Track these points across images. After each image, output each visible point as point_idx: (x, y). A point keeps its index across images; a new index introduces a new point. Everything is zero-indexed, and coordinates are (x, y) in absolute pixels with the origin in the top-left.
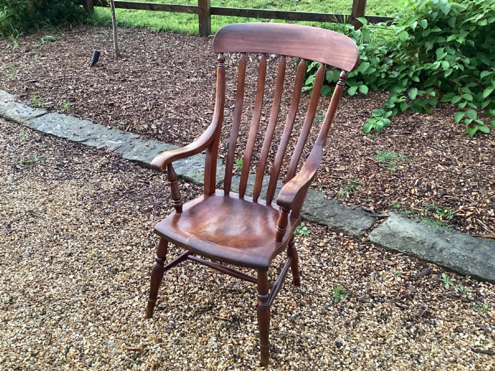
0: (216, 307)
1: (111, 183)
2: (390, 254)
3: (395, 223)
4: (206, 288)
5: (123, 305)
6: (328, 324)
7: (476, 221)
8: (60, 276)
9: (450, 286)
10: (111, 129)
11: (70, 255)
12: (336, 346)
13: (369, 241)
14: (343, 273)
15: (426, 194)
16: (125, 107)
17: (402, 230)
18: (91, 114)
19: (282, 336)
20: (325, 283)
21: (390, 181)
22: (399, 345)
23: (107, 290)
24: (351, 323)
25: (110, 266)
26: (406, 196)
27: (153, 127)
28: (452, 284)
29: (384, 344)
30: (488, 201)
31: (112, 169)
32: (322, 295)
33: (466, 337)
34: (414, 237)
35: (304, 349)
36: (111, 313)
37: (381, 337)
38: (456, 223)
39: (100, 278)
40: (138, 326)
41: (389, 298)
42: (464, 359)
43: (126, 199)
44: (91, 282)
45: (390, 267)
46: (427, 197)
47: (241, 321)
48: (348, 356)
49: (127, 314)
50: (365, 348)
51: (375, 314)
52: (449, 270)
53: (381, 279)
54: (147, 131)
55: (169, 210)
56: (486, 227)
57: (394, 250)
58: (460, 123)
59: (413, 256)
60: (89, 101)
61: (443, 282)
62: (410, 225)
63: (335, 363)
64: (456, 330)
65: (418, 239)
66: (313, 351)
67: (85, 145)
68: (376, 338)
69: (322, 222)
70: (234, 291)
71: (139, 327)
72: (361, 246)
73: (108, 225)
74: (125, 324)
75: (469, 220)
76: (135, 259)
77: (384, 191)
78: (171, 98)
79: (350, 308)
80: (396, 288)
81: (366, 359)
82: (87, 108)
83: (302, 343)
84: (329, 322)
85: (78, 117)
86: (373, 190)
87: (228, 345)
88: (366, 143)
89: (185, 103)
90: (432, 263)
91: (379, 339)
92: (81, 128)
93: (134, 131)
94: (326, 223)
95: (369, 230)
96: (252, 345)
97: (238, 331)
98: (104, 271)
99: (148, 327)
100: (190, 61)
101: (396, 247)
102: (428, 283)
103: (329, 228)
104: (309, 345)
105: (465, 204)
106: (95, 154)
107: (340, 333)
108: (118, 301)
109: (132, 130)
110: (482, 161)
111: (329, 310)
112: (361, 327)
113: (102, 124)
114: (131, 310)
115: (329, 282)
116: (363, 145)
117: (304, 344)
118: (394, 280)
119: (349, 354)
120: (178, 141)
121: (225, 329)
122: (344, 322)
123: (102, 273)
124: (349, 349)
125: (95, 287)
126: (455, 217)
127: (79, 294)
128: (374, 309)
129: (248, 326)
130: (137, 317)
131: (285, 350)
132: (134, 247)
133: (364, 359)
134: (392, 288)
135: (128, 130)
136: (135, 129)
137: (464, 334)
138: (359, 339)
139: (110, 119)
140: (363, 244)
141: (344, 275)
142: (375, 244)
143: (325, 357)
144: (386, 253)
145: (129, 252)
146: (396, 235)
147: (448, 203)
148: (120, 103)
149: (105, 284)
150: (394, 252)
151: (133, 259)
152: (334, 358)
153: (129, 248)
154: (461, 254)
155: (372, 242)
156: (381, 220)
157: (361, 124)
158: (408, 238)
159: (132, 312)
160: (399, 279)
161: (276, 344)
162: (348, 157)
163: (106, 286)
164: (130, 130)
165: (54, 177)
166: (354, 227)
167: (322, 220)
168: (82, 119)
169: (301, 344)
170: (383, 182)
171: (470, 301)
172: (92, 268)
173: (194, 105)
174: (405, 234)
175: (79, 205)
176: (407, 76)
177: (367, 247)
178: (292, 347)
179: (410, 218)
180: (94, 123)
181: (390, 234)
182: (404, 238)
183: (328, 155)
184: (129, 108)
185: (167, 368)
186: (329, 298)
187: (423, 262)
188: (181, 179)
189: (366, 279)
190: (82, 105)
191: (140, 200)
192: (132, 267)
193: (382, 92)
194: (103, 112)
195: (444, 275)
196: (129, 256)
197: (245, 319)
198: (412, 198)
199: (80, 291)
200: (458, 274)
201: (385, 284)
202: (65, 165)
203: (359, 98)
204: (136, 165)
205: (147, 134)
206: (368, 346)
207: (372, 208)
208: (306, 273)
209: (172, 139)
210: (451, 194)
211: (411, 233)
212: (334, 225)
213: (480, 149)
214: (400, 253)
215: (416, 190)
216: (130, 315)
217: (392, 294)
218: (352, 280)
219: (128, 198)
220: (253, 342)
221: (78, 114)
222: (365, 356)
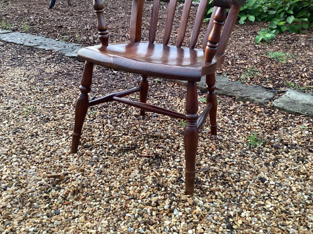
0: (139, 148)
1: (52, 69)
3: (291, 94)
4: (130, 134)
5: (49, 143)
6: (248, 163)
10: (58, 40)
11: (8, 108)
12: (260, 181)
13: (273, 106)
14: (255, 127)
16: (70, 27)
17: (301, 99)
18: (44, 33)
19: (205, 170)
20: (239, 134)
21: (283, 69)
23: (37, 132)
24: (271, 163)
25: (42, 116)
26: (298, 79)
27: (90, 38)
29: (307, 180)
31: (56, 61)
32: (239, 142)
35: (227, 183)
36: (37, 149)
37: (303, 174)
39: (31, 124)
40: (62, 158)
41: (301, 146)
43: (64, 78)
44: (22, 127)
45: (296, 124)
47: (163, 158)
48: (274, 190)
49: (52, 150)
50: (290, 183)
51: (291, 157)
53: (290, 132)
54: (85, 42)
55: (99, 85)
57: (297, 113)
60: (44, 25)
62: (306, 96)
63: (262, 195)
66: (238, 183)
67: (36, 48)
68: (299, 175)
69: (230, 94)
70: (156, 136)
71: (62, 160)
72: (267, 110)
73: (46, 92)
74: (49, 157)
76: (66, 113)
77: (279, 75)
79: (267, 152)
80: (305, 139)
81: (293, 192)
82: (42, 29)
83: (226, 177)
84: (249, 162)
85: (34, 35)
86: (270, 75)
87: (151, 176)
88: (259, 48)
89: (116, 27)
91: (301, 176)
92: (35, 40)
93: (75, 41)
94: (233, 95)
95: (272, 100)
96: (176, 176)
97: (161, 166)
98: (37, 120)
99: (72, 160)
101: (299, 110)
103: (237, 98)
104: (233, 179)
106: (44, 54)
107: (261, 171)
108: (45, 141)
109: (74, 41)
111: (247, 153)
112: (281, 166)
113: (52, 38)
114: (57, 147)
115: (242, 134)
116: (256, 49)
117: (227, 178)
118: (301, 133)
119: (274, 188)
121: (148, 164)
122: (263, 162)
123: (34, 121)
124: (274, 183)
125: (25, 130)
127: (9, 134)
128: (290, 153)
129: (171, 163)
130: (62, 152)
131: (209, 183)
132: (66, 105)
133: (291, 192)
134: (302, 139)
135: (71, 42)
136: (77, 41)
138: (281, 176)
139: (58, 35)
140: (268, 109)
141: (256, 129)
142: (279, 108)
143: (251, 190)
144: (290, 115)
145: (61, 108)
146: (296, 103)
148: (67, 25)
149: (35, 128)
150: (297, 114)
151: (64, 113)
152: (261, 190)
153: (61, 105)
155: (277, 107)
156: (280, 94)
157: (252, 38)
158: (307, 104)
159: (58, 149)
160: (307, 132)
161: (199, 177)
162: (245, 55)
164: (73, 41)
165: (8, 64)
166: (259, 97)
167: (230, 93)
168: (38, 36)
169: (224, 178)
170: (277, 70)
172: (25, 117)
173: (123, 28)
174: (304, 102)
175: (24, 80)
176: (284, 11)
177: (273, 111)
178: (216, 180)
179: (304, 92)
180: (46, 37)
181: (291, 102)
182: (303, 104)
183: (229, 54)
184: (73, 29)
185: (88, 194)
186: (245, 144)
189: (277, 132)
190: (39, 27)
192: (63, 118)
193: (264, 22)
194: (54, 31)
196: (61, 111)
197: (167, 157)
198: (304, 80)
199: (11, 132)
201: (294, 136)
202: (19, 58)
203: (248, 25)
204: (74, 60)
205: (86, 44)
206: (292, 182)
207: (271, 86)
208: (220, 127)
211: (309, 101)
212: (241, 96)
214: (302, 115)
215: (306, 74)
216: (54, 151)
217: (302, 143)
218: (263, 132)
219: (66, 77)
220: (176, 174)
221: (35, 33)
222: (291, 190)
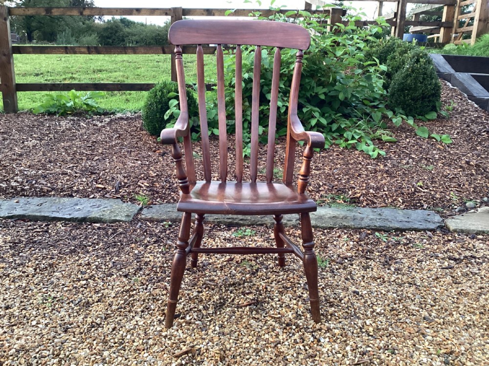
2: (328, 231)
5: (127, 327)
6: (333, 283)
7: (367, 198)
9: (387, 239)
11: (8, 307)
12: (355, 294)
15: (320, 189)
17: (324, 214)
22: (394, 281)
23: (93, 322)
24: (349, 277)
25: (76, 302)
27: (14, 184)
28: (387, 238)
30: (365, 185)
33: (428, 262)
34: (337, 216)
37: (378, 278)
38: (355, 202)
39: (72, 315)
40: (166, 336)
41: (356, 256)
42: (441, 275)
43: (33, 248)
44: (65, 321)
45: (337, 238)
46: (322, 190)
47: (262, 302)
49: (141, 332)
51: (358, 268)
52: (379, 230)
53: (339, 247)
55: (97, 247)
56: (375, 201)
59: (346, 227)
61: (380, 238)
62: (326, 210)
64: (418, 261)
65: (341, 216)
68: (376, 280)
69: (260, 222)
71: (168, 337)
73: (33, 272)
75: (361, 198)
76: (100, 291)
79: (337, 269)
80: (354, 250)
81: (384, 295)
89: (38, 162)
90: (362, 228)
91: (378, 280)
94: (263, 222)
97: (267, 310)
98: (72, 309)
99: (178, 334)
101: (331, 225)
102: (371, 242)
103: (268, 225)
105: (352, 190)
107: (348, 286)
108: (118, 326)
110: (339, 163)
111: (324, 275)
112: (358, 277)
114: (142, 328)
118: (348, 245)
119: (369, 296)
120: (53, 193)
122: (343, 279)
123: (70, 311)
124: (365, 292)
125: (75, 324)
126: (352, 198)
127: (60, 335)
128: (354, 265)
130: (156, 331)
133: (382, 295)
134: (352, 250)
137: (426, 262)
138: (365, 285)
142: (313, 227)
144: (326, 231)
145: (85, 286)
146: (323, 218)
147: (340, 191)
149: (86, 317)
150: (331, 228)
151: (97, 291)
152: (362, 301)
153: (83, 282)
154: (377, 219)
157: (230, 156)
158: (333, 217)
159: (145, 329)
160: (351, 243)
163: (88, 319)
167: (258, 221)
171: (408, 244)
172: (53, 310)
174: (329, 215)
179: (322, 206)
181: (319, 218)
182: (330, 218)
187: (357, 230)
189: (329, 249)
191: (52, 246)
192: (103, 296)
195: (377, 234)
196: (88, 290)
197: (265, 300)
198: (313, 193)
199: (59, 332)
200: (385, 231)
201: (344, 249)
204: (16, 221)
205: (8, 194)
206: (377, 287)
209: (44, 192)
210: (336, 185)
211: (333, 213)
213: (331, 158)
214: (335, 228)
215: (311, 187)
216: (145, 332)
217: (355, 253)
222: (382, 293)
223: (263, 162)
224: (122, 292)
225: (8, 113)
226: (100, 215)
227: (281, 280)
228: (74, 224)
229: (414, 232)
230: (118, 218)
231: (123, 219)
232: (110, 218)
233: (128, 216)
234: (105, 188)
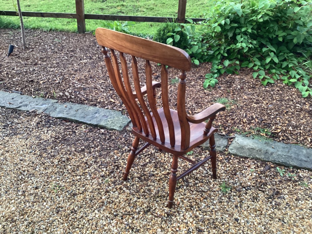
0: (152, 208)
1: (48, 135)
2: (244, 159)
3: (239, 140)
4: (142, 197)
5: (89, 217)
6: (225, 208)
7: (284, 134)
8: (35, 204)
9: (283, 174)
10: (35, 97)
11: (37, 188)
12: (235, 221)
13: (230, 153)
14: (222, 175)
15: (252, 122)
16: (42, 82)
17: (246, 144)
18: (17, 89)
19: (202, 221)
20: (214, 183)
21: (229, 116)
22: (270, 214)
23: (73, 209)
24: (239, 205)
25: (70, 192)
26: (241, 124)
27: (67, 94)
28: (284, 173)
29: (261, 214)
30: (287, 122)
31: (46, 125)
32: (215, 191)
33: (303, 202)
34: (254, 148)
35: (217, 227)
36: (83, 224)
37: (258, 211)
38: (273, 137)
39: (65, 201)
40: (106, 230)
41: (253, 186)
42: (307, 216)
43: (63, 144)
44: (60, 205)
45: (247, 167)
46: (253, 123)
47: (172, 215)
48: (244, 226)
49: (94, 223)
50: (252, 219)
51: (249, 197)
52: (280, 165)
53: (244, 175)
54: (62, 97)
55: (96, 149)
56: (290, 137)
57: (246, 157)
58: (256, 78)
59: (257, 159)
60: (14, 79)
61: (279, 172)
62: (250, 141)
63: (239, 232)
64: (296, 200)
65: (257, 149)
66: (223, 226)
67: (19, 110)
68: (256, 212)
70: (160, 196)
71: (107, 231)
72: (226, 157)
73: (57, 164)
74: (96, 230)
75: (280, 134)
76: (85, 185)
77: (228, 122)
78: (73, 74)
79: (234, 196)
80: (255, 180)
81: (256, 226)
82: (13, 84)
83: (215, 223)
84: (225, 207)
85: (7, 91)
86: (221, 122)
87: (170, 232)
88: (208, 94)
89: (84, 77)
90: (269, 162)
91: (258, 212)
92: (13, 99)
93: (53, 98)
94: (201, 146)
95: (227, 147)
96: (186, 229)
97: (172, 222)
98: (67, 196)
99: (113, 230)
100: (78, 49)
101: (247, 155)
102: (271, 174)
103: (204, 148)
104: (220, 223)
105: (275, 125)
106: (29, 116)
107: (234, 213)
108: (84, 215)
109: (51, 97)
110: (276, 99)
111: (223, 199)
112: (245, 206)
113: (27, 95)
114: (96, 220)
115: (215, 182)
116: (206, 95)
117: (216, 224)
118: (252, 175)
119: (245, 225)
120: (86, 102)
121: (164, 222)
122: (234, 206)
123: (65, 197)
124: (243, 221)
125: (64, 208)
126: (273, 133)
127: (54, 214)
128: (248, 195)
129: (178, 218)
130: (102, 224)
131: (206, 229)
132: (82, 176)
133: (254, 226)
134: (252, 180)
135: (48, 98)
136: (53, 96)
137: (302, 201)
138: (246, 214)
139: (33, 91)
140: (227, 155)
141: (223, 176)
142: (234, 155)
143: (232, 229)
144: (241, 159)
145: (79, 180)
146: (244, 148)
147: (266, 125)
148: (38, 79)
149: (71, 205)
150: (246, 158)
151: (84, 185)
152: (237, 229)
153: (79, 177)
154: (283, 155)
155: (232, 154)
156: (232, 140)
157: (200, 83)
158: (251, 149)
159: (97, 221)
160: (255, 174)
161: (200, 227)
162: (200, 103)
163: (72, 206)
164: (50, 97)
165: (4, 135)
166: (218, 146)
168: (12, 93)
169: (214, 224)
170: (225, 117)
171: (297, 181)
172: (57, 195)
173: (91, 78)
174: (248, 146)
175: (30, 152)
176: (219, 53)
177: (230, 157)
178: (210, 226)
179: (247, 137)
180: (21, 94)
181: (240, 148)
182: (249, 149)
183: (188, 103)
184: (45, 83)
186: (220, 192)
187: (264, 162)
188: (97, 127)
189: (236, 177)
190: (10, 83)
191: (73, 144)
192: (85, 190)
193: (206, 64)
194: (26, 86)
195: (278, 168)
196: (80, 183)
197: (174, 214)
198: (245, 125)
199: (54, 213)
200: (285, 166)
201: (248, 178)
202: (10, 126)
203: (194, 68)
204: (61, 121)
205: (63, 99)
206: (254, 218)
207: (224, 133)
208: (200, 178)
209: (82, 101)
210: (265, 120)
211: (252, 145)
212: (206, 146)
213: (272, 93)
214: (249, 158)
215: (246, 119)
216: (96, 224)
217: (254, 183)
218: (228, 178)
219: (64, 143)
220: (185, 228)
221: (7, 89)
222: (254, 224)
223: (220, 92)
224: (96, 190)
225: (80, 33)
226: (105, 124)
227: (191, 198)
228: (91, 127)
229: (307, 171)
230: (114, 128)
231: (117, 129)
232: (110, 127)
233: (120, 127)
234: (115, 102)
